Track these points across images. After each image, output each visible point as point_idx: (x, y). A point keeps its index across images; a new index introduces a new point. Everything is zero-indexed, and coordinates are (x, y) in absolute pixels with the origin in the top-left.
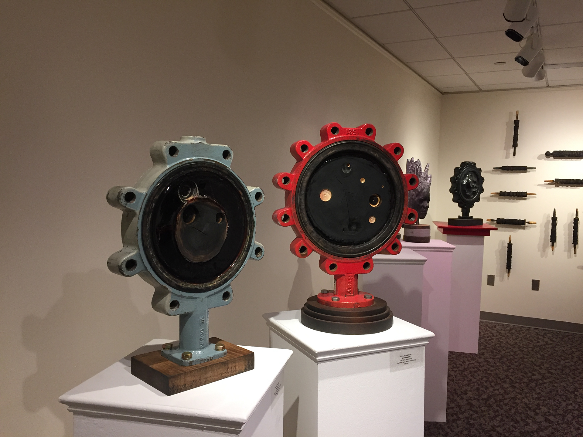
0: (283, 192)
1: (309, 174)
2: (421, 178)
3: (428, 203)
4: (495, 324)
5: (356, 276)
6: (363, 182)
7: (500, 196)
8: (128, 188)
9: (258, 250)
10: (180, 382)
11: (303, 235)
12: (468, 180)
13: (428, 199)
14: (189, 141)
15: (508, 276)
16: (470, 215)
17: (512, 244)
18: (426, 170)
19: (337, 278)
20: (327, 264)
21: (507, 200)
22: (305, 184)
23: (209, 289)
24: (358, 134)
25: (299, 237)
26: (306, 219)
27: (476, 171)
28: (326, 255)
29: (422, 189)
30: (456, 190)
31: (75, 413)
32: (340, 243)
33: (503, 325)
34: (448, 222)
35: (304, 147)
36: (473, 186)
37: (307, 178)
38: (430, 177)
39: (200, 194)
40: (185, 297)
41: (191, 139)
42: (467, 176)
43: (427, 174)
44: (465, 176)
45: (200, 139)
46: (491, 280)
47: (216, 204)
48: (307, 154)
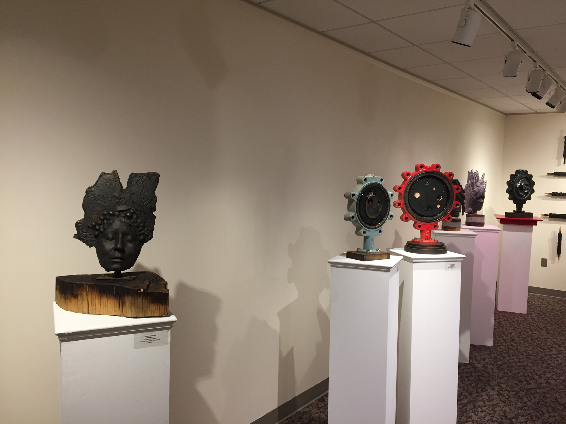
0: (398, 193)
1: (410, 186)
2: (479, 183)
3: (483, 200)
4: (546, 297)
5: (431, 231)
6: (434, 189)
7: (552, 195)
8: (353, 193)
9: (391, 216)
10: (367, 258)
11: (407, 212)
12: (521, 184)
13: (483, 197)
14: (370, 176)
15: (558, 260)
16: (523, 210)
17: (562, 234)
18: (483, 178)
19: (421, 231)
20: (417, 225)
21: (558, 199)
22: (408, 190)
23: (375, 228)
24: (432, 168)
25: (405, 213)
26: (408, 205)
27: (528, 177)
28: (417, 221)
29: (479, 191)
30: (511, 191)
31: (332, 266)
32: (423, 216)
33: (553, 298)
34: (505, 215)
35: (408, 174)
36: (525, 188)
37: (409, 188)
38: (486, 183)
39: (373, 194)
40: (367, 230)
41: (370, 175)
42: (521, 180)
43: (483, 180)
44: (520, 181)
45: (374, 175)
46: (544, 263)
47: (378, 198)
48: (409, 177)
